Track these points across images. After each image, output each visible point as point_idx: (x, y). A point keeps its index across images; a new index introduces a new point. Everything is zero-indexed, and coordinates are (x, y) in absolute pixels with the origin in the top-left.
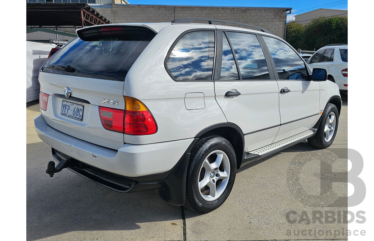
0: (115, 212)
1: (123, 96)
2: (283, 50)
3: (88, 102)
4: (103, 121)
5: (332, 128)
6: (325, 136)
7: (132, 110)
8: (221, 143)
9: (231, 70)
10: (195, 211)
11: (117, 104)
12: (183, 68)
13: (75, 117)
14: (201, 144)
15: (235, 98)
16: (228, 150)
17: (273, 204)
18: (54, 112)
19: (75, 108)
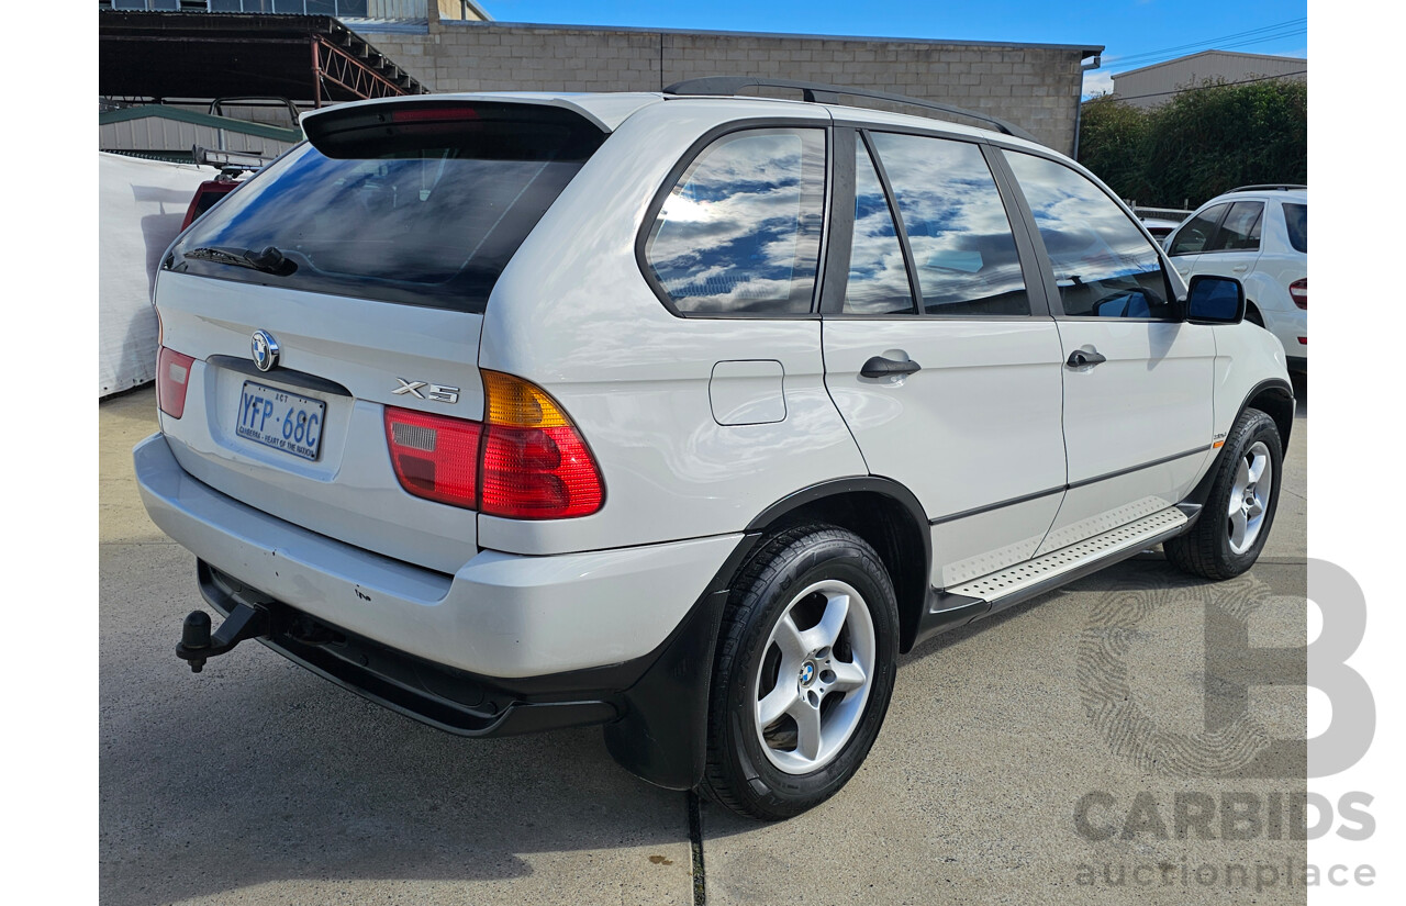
0: (434, 808)
1: (480, 369)
2: (1073, 199)
3: (344, 391)
4: (399, 464)
5: (1257, 501)
6: (1231, 534)
7: (510, 423)
8: (844, 552)
9: (881, 274)
10: (739, 812)
11: (453, 398)
12: (700, 262)
13: (293, 446)
14: (769, 556)
15: (900, 382)
16: (870, 581)
17: (1034, 788)
18: (210, 425)
19: (291, 411)
